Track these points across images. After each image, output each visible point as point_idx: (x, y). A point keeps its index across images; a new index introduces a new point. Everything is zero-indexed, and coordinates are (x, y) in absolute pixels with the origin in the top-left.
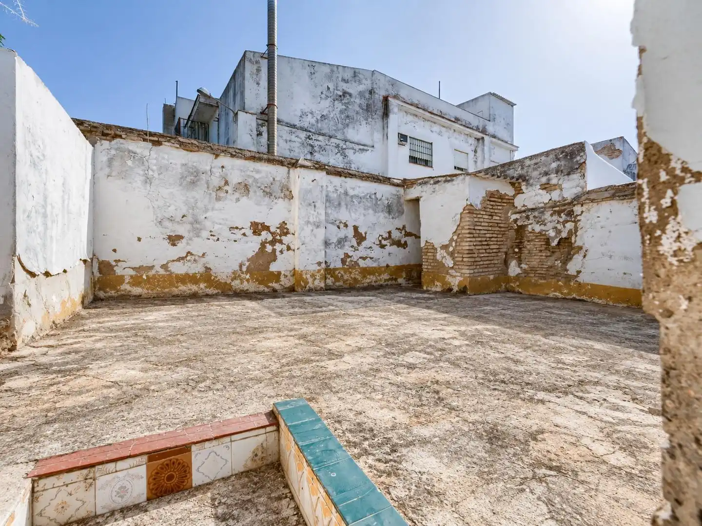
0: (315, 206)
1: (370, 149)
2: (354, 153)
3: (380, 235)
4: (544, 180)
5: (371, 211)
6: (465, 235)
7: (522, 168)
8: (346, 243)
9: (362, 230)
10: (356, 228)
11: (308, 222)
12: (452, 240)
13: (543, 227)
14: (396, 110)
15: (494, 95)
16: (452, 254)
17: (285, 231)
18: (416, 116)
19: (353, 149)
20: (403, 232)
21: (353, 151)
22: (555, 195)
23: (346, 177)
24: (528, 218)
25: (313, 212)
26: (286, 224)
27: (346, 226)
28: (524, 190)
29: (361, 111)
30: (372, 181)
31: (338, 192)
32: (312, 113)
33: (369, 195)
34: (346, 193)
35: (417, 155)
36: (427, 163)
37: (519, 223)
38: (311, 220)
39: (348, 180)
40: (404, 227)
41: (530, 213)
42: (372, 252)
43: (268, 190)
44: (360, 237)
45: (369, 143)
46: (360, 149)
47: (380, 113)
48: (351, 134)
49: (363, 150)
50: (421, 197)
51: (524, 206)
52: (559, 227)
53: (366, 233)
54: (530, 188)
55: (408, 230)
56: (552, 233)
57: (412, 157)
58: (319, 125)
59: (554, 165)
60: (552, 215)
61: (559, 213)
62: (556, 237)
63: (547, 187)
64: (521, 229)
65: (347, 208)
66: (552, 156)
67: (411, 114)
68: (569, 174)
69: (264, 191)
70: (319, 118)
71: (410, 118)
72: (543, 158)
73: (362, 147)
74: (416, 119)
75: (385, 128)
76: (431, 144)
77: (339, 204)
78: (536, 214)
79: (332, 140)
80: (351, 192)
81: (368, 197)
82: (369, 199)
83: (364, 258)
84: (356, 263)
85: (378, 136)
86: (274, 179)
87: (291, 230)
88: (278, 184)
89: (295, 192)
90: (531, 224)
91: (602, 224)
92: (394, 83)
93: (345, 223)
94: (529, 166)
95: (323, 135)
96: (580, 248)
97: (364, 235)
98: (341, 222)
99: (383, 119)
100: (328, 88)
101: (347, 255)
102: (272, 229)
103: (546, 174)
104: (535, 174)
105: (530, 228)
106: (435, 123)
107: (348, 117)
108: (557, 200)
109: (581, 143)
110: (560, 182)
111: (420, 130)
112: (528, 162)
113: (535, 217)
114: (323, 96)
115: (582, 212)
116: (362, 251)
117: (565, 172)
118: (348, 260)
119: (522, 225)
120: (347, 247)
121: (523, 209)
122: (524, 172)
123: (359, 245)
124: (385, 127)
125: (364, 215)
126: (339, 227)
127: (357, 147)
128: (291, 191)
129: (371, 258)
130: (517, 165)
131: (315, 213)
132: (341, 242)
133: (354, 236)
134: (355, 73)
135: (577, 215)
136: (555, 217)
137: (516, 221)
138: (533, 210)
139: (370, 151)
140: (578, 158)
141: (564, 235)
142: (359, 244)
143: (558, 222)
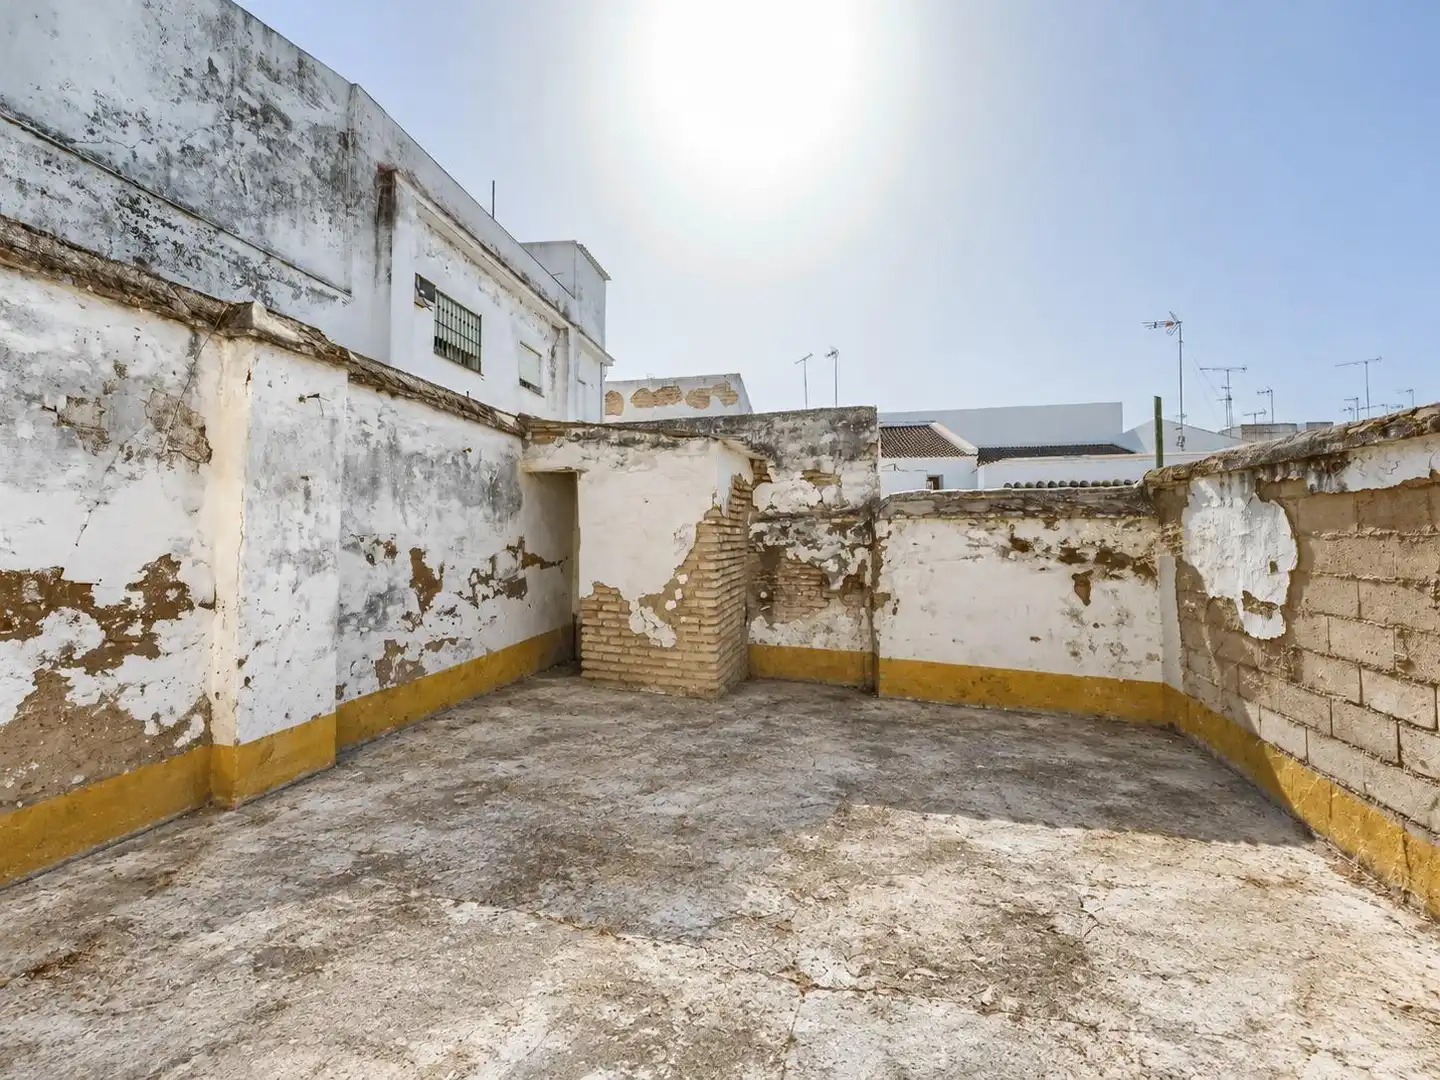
0: (307, 494)
1: (342, 296)
2: (296, 297)
3: (474, 571)
4: (809, 463)
5: (455, 504)
6: (706, 575)
7: (768, 433)
8: (390, 609)
9: (431, 562)
10: (417, 555)
11: (281, 557)
12: (673, 585)
13: (814, 553)
14: (412, 212)
15: (581, 248)
16: (669, 618)
17: (172, 594)
18: (450, 243)
19: (290, 284)
20: (520, 557)
21: (291, 290)
22: (829, 494)
23: (393, 395)
24: (784, 531)
25: (299, 515)
26: (175, 566)
27: (392, 552)
28: (773, 477)
29: (316, 182)
30: (456, 414)
31: (372, 441)
32: (144, 123)
33: (451, 455)
34: (393, 449)
35: (452, 338)
36: (468, 360)
37: (769, 541)
38: (294, 547)
39: (400, 404)
40: (521, 542)
41: (788, 523)
42: (457, 620)
43: (84, 415)
44: (426, 583)
45: (336, 278)
46: (313, 290)
47: (370, 205)
48: (284, 235)
49: (321, 293)
50: (581, 472)
51: (772, 507)
52: (844, 554)
53: (441, 570)
54: (783, 474)
55: (529, 550)
56: (832, 566)
57: (441, 340)
58: (174, 174)
59: (828, 438)
60: (830, 532)
61: (842, 529)
62: (840, 572)
63: (814, 476)
64: (773, 555)
65: (395, 494)
66: (824, 422)
67: (441, 235)
68: (852, 459)
69: (62, 420)
70: (174, 149)
71: (436, 243)
72: (809, 422)
73: (318, 286)
74: (449, 251)
75: (384, 253)
76: (479, 318)
77: (374, 481)
78: (800, 525)
79: (223, 238)
80: (407, 444)
81: (449, 461)
82: (453, 467)
83: (436, 646)
84: (418, 668)
85: (360, 267)
86: (120, 370)
87: (199, 591)
88: (140, 395)
89: (227, 436)
90: (793, 544)
91: (920, 557)
92: (405, 144)
93: (389, 543)
94: (782, 432)
95: (190, 212)
96: (887, 597)
97: (437, 577)
98: (378, 542)
99: (376, 223)
100: (213, 70)
101: (392, 647)
102: (103, 598)
103: (813, 451)
104: (793, 448)
105: (790, 554)
106: (487, 273)
107: (275, 182)
108: (832, 503)
109: (871, 408)
110: (839, 471)
111: (458, 280)
112: (779, 424)
113: (797, 532)
114: (193, 84)
115: (890, 533)
116: (434, 625)
117: (848, 452)
118: (398, 658)
119: (773, 546)
120: (391, 623)
121: (770, 512)
122: (771, 441)
123: (423, 610)
124: (382, 250)
125: (440, 516)
126: (371, 560)
127: (306, 284)
128: (203, 429)
129: (453, 641)
130: (758, 424)
131: (309, 522)
132: (376, 606)
133: (413, 584)
134: (303, 68)
135: (882, 539)
136: (836, 537)
137: (760, 536)
138: (793, 517)
139: (339, 300)
140: (867, 434)
141: (852, 570)
142: (424, 605)
143: (843, 546)
